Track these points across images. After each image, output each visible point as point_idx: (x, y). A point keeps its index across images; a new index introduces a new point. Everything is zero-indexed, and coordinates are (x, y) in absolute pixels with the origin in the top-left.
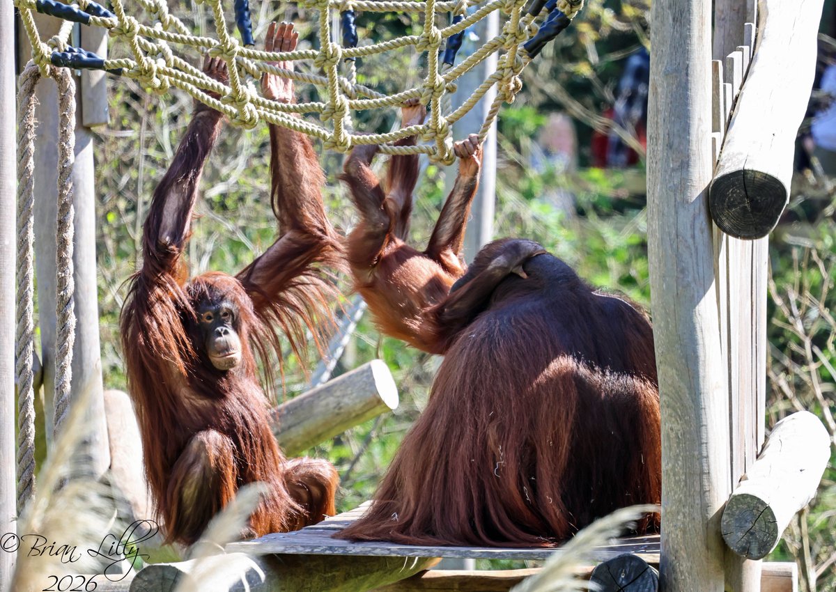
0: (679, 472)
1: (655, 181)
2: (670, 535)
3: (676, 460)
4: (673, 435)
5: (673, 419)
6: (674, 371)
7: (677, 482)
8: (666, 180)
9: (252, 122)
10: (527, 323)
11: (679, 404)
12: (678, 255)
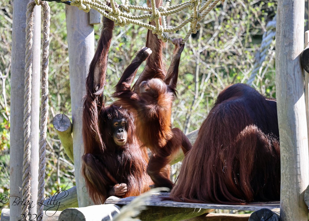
0: (287, 174)
1: (278, 50)
2: (284, 200)
3: (286, 169)
4: (285, 158)
5: (285, 152)
6: (285, 131)
7: (287, 178)
8: (283, 50)
9: (124, 23)
10: (237, 107)
11: (287, 145)
12: (287, 82)
